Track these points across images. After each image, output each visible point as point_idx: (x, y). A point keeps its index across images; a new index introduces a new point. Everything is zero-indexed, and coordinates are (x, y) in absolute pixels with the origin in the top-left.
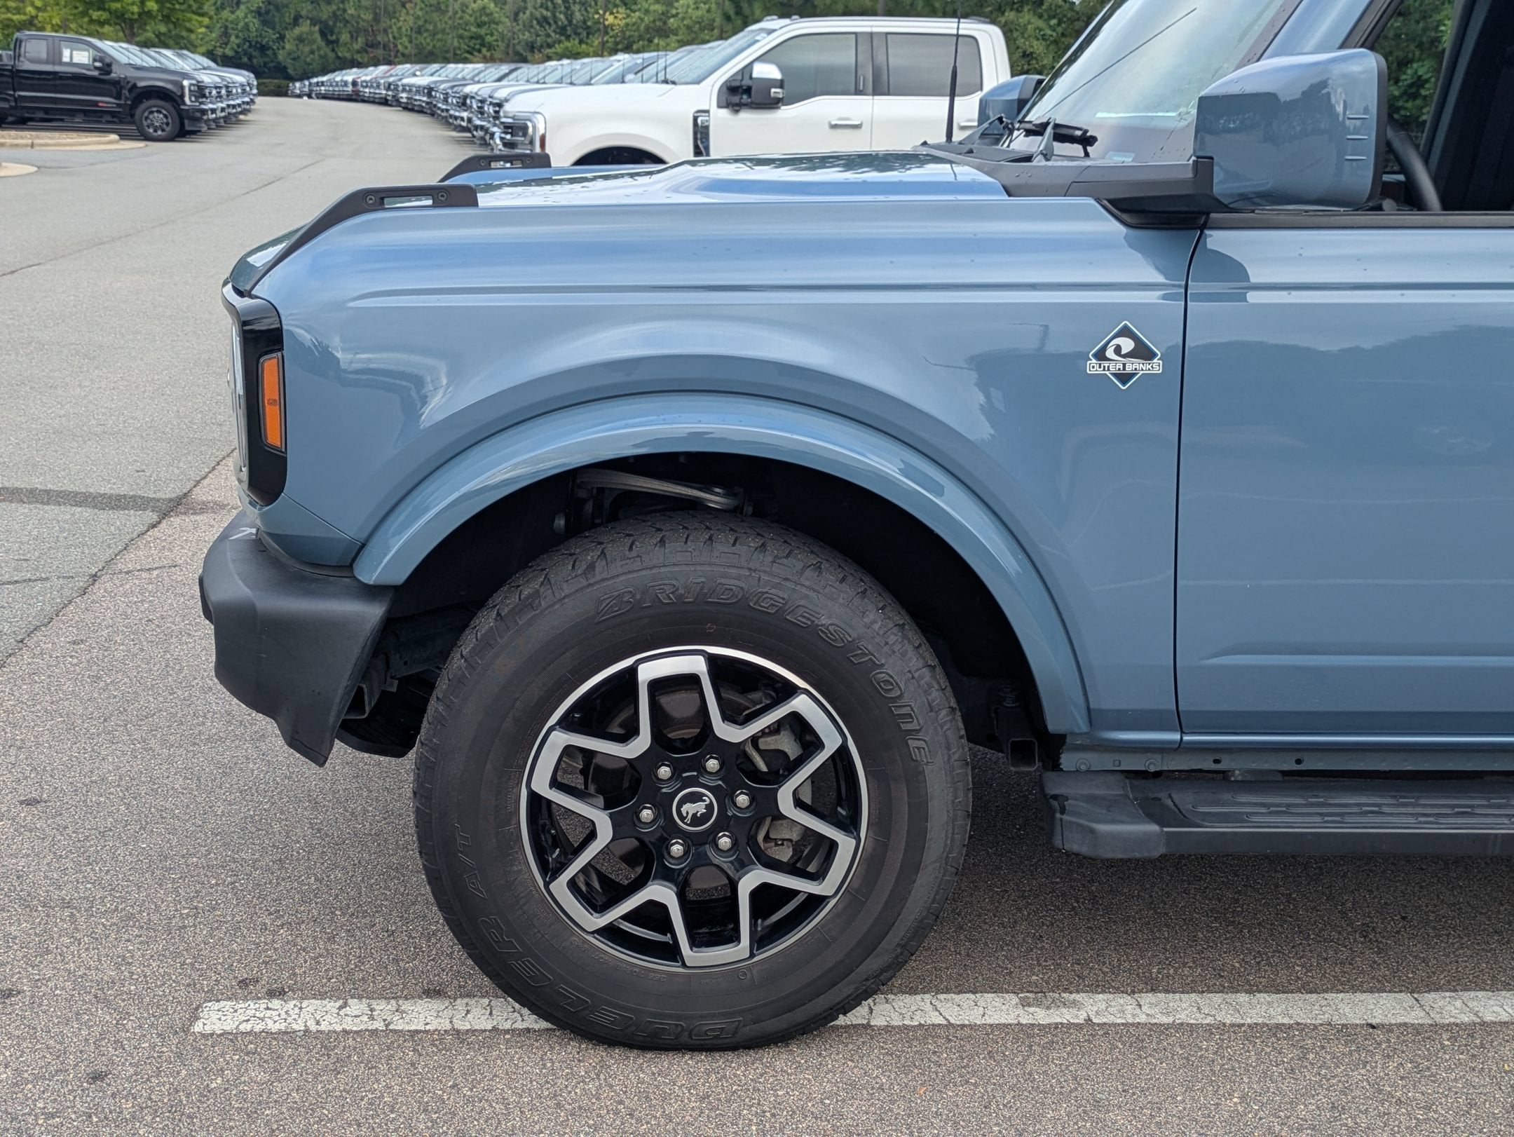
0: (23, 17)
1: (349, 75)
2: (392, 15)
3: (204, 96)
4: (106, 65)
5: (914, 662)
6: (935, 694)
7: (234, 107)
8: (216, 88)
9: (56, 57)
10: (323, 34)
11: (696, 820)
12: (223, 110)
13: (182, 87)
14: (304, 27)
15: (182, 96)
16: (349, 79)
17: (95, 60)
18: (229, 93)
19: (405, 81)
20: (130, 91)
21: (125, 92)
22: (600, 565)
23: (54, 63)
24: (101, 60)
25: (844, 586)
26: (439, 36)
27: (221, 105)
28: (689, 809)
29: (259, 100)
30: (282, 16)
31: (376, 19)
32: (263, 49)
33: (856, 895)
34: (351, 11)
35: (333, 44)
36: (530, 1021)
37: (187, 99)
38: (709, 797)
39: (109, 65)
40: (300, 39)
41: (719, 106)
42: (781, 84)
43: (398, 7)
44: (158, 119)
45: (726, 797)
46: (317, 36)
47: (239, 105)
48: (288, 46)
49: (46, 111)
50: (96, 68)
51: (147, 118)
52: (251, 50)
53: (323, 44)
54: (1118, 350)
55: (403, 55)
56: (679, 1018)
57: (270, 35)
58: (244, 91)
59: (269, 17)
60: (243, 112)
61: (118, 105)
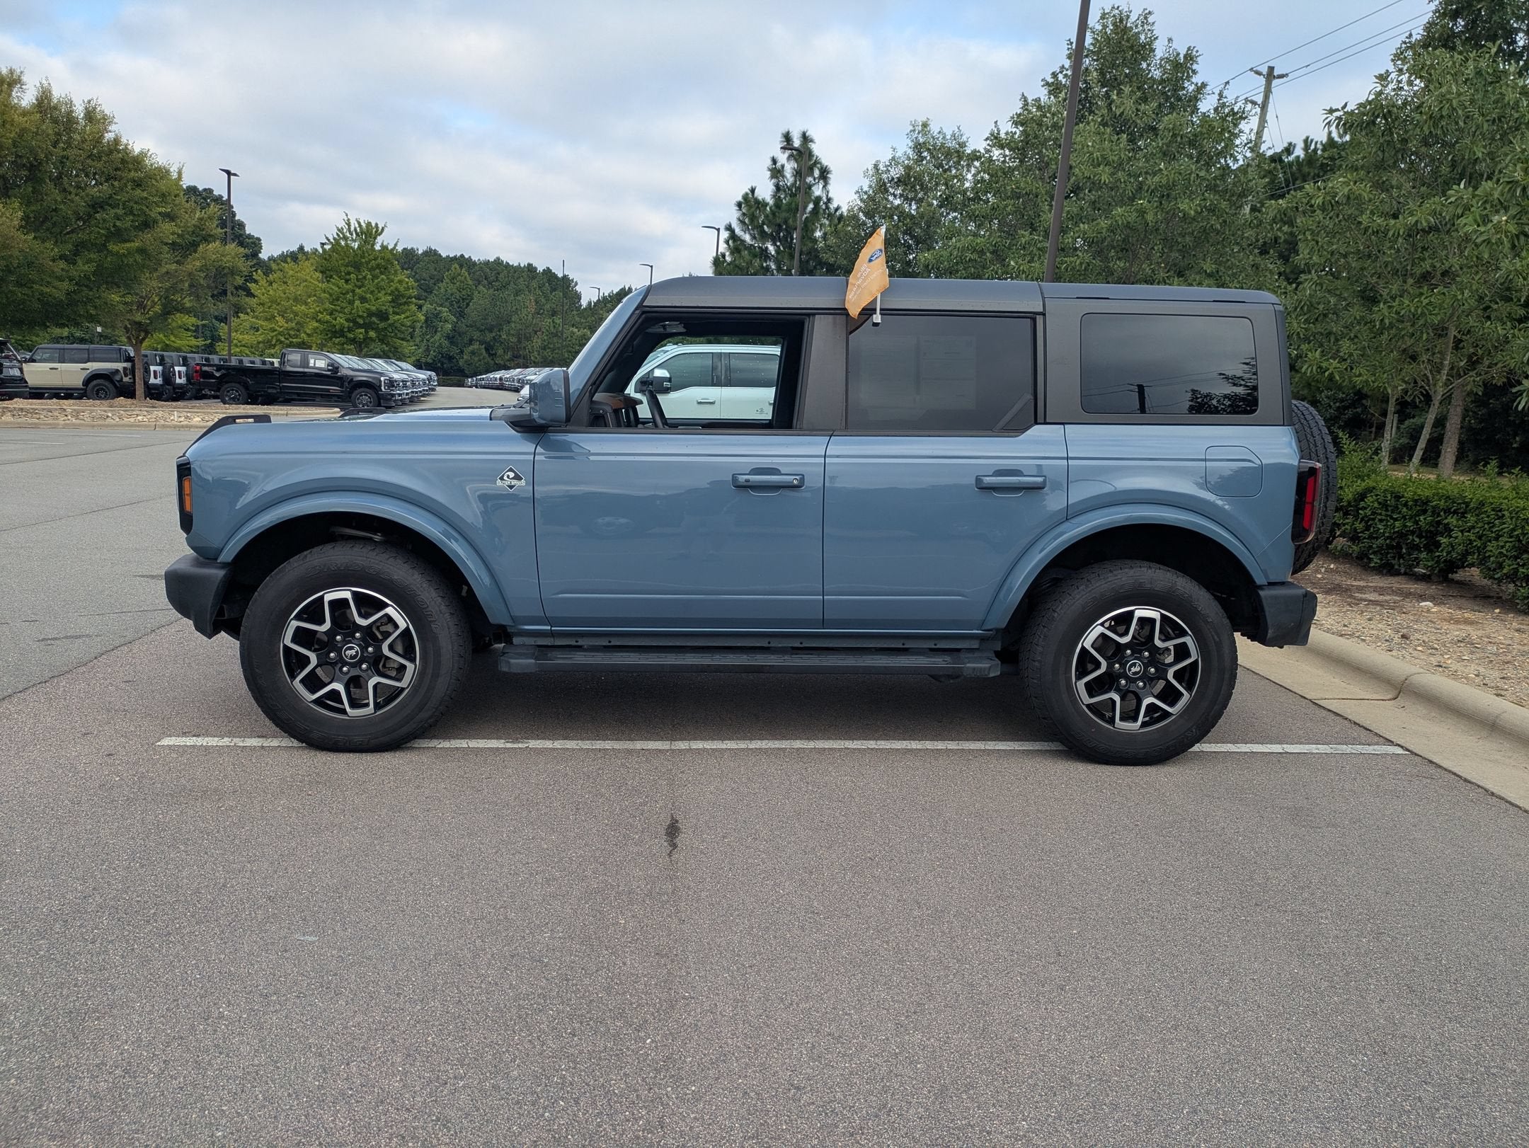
0: (300, 340)
1: (498, 375)
2: (528, 339)
3: (393, 386)
4: (335, 368)
5: (434, 594)
6: (443, 607)
7: (416, 392)
8: (403, 381)
9: (305, 363)
10: (487, 349)
11: (352, 657)
12: (407, 394)
13: (380, 381)
14: (476, 346)
15: (380, 386)
16: (498, 376)
17: (328, 365)
18: (413, 385)
19: (528, 378)
20: (349, 383)
21: (346, 384)
22: (309, 556)
23: (304, 368)
24: (332, 365)
25: (406, 565)
26: (556, 351)
27: (406, 391)
28: (349, 653)
29: (438, 388)
30: (463, 339)
31: (519, 341)
32: (450, 358)
33: (416, 688)
34: (504, 337)
35: (493, 355)
36: (296, 743)
37: (383, 388)
38: (357, 648)
39: (337, 368)
40: (473, 353)
41: (636, 392)
42: (669, 380)
43: (533, 334)
44: (365, 399)
45: (364, 649)
46: (484, 351)
47: (420, 392)
48: (465, 357)
49: (298, 394)
50: (329, 370)
51: (358, 399)
52: (443, 359)
53: (487, 356)
54: (508, 477)
55: (534, 362)
56: (345, 736)
57: (455, 350)
58: (425, 383)
59: (454, 340)
60: (423, 396)
61: (342, 391)
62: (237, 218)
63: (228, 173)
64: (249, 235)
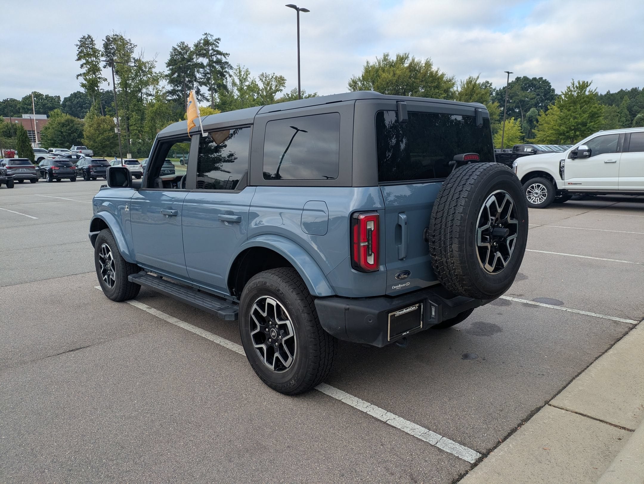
41: (569, 158)
42: (588, 151)
62: (552, 88)
63: (508, 73)
64: (556, 94)
